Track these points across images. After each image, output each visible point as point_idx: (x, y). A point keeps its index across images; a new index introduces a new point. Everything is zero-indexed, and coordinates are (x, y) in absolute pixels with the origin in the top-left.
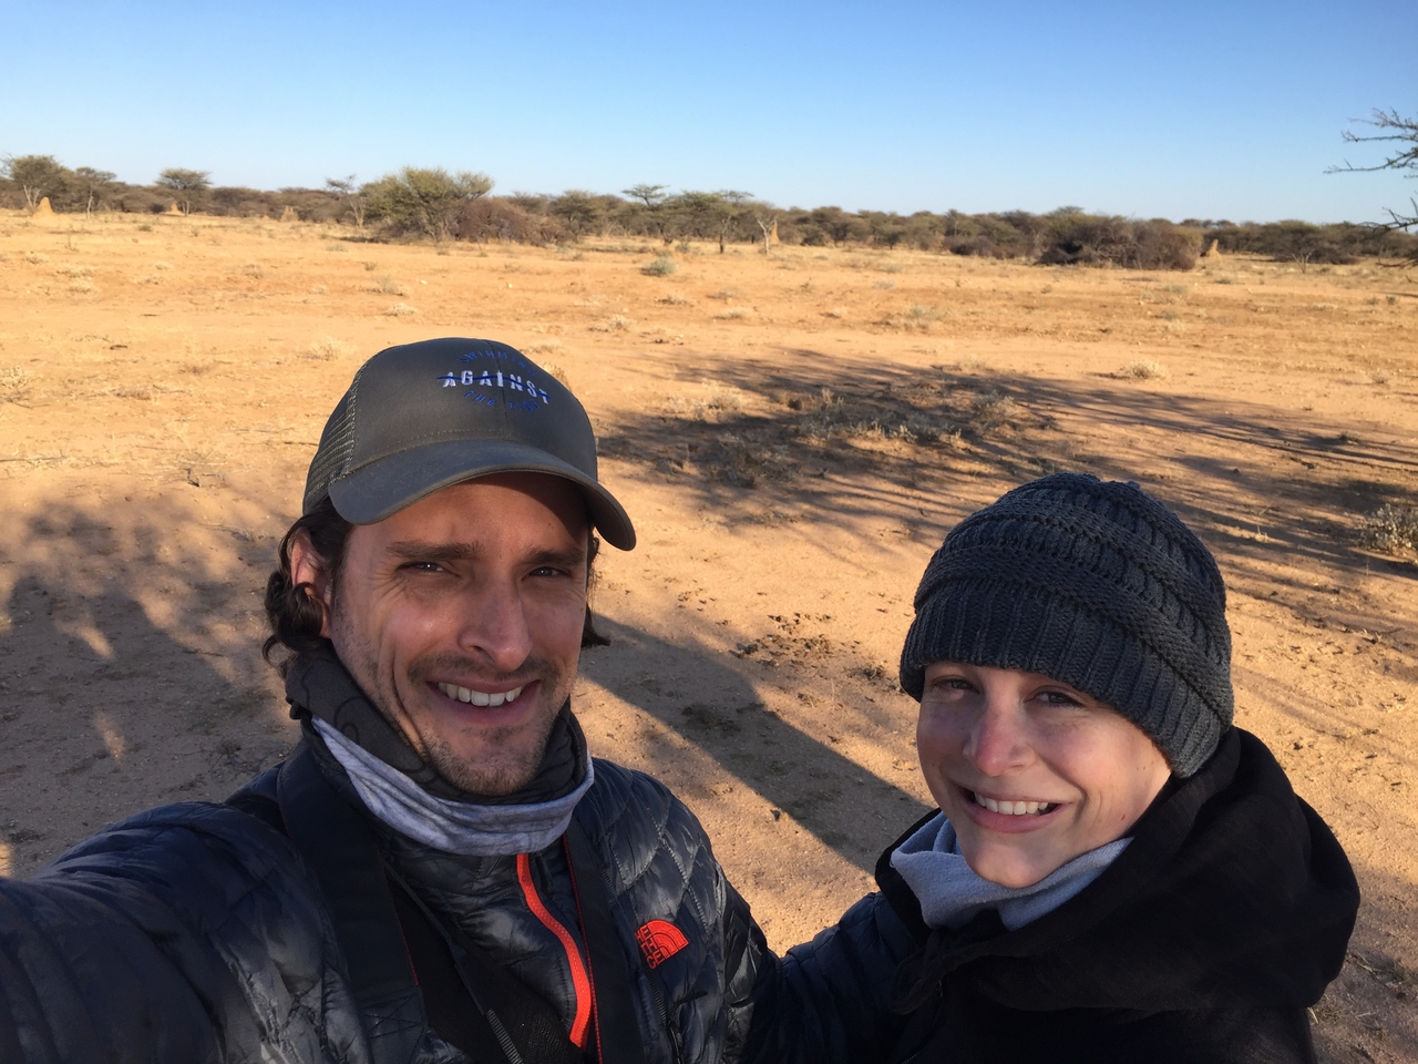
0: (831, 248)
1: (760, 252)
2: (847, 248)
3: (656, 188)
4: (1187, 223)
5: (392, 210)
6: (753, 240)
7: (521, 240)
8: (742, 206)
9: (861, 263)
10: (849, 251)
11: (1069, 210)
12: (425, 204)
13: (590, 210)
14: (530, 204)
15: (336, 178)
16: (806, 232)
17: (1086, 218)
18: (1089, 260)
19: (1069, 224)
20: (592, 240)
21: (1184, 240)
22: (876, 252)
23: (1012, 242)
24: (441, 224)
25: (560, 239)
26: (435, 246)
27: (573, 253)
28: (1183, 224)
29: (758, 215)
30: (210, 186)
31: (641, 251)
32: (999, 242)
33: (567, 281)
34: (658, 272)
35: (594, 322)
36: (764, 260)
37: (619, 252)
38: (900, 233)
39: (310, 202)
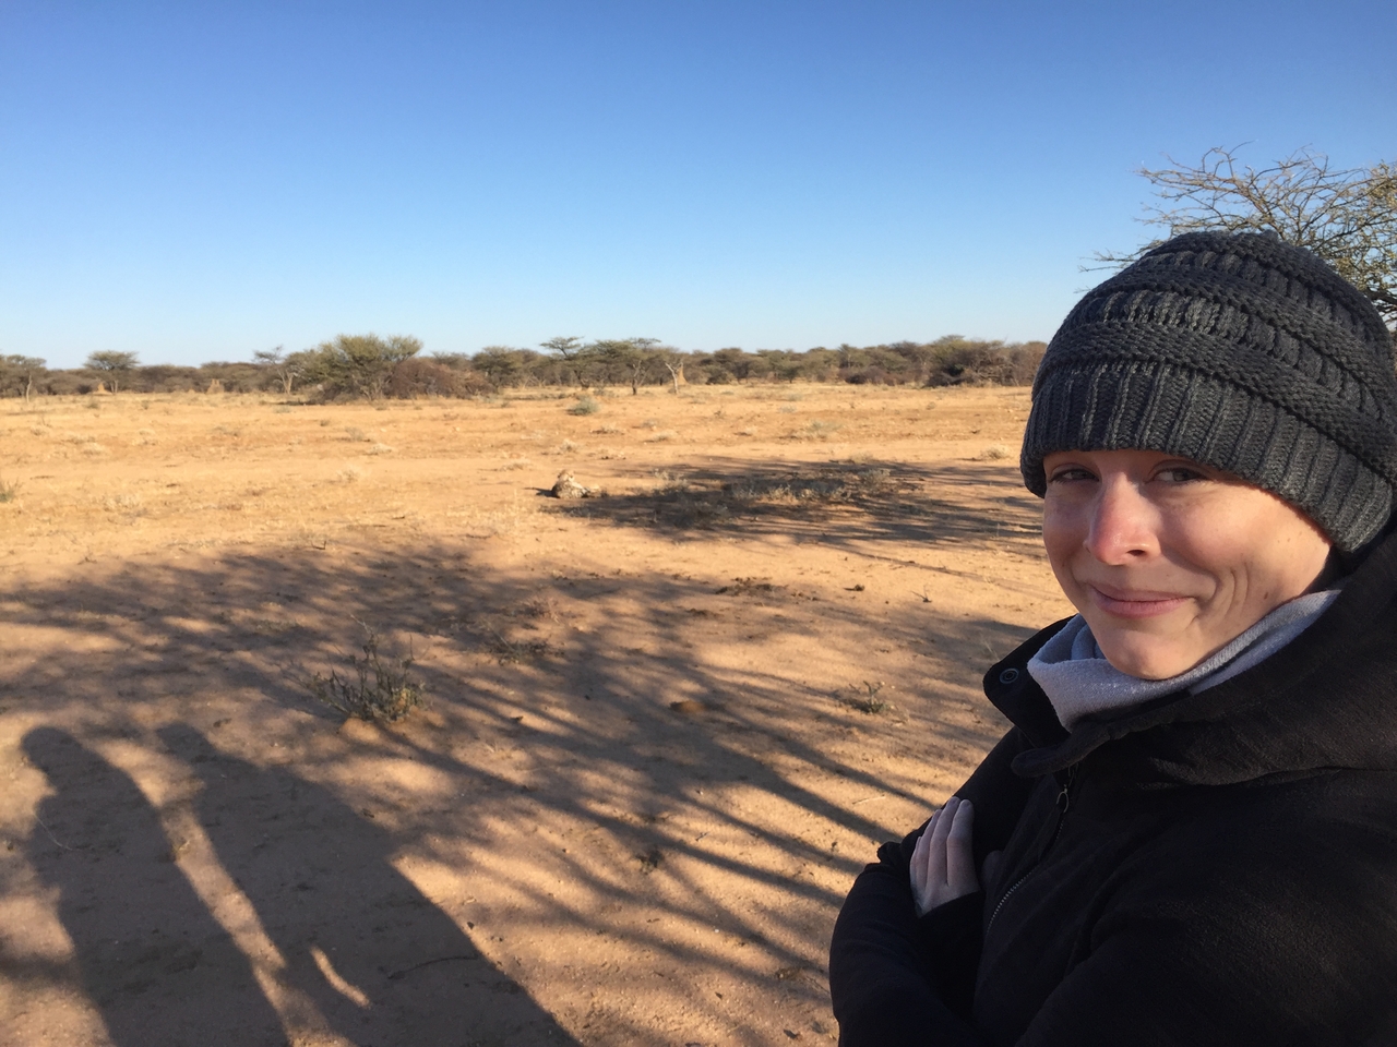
0: (735, 385)
1: (669, 392)
2: (750, 384)
3: (571, 339)
5: (329, 374)
6: (662, 382)
7: (448, 394)
8: (651, 351)
9: (764, 395)
10: (752, 387)
11: (951, 338)
12: (360, 367)
13: (509, 364)
14: (452, 362)
15: (264, 350)
16: (710, 372)
17: (966, 344)
18: (970, 381)
19: (950, 350)
20: (509, 392)
22: (777, 386)
23: (902, 369)
24: (375, 384)
25: (483, 389)
26: (370, 404)
27: (500, 402)
29: (667, 358)
30: (137, 365)
31: (561, 397)
32: (889, 370)
33: (505, 423)
34: (584, 411)
35: (544, 450)
36: (675, 398)
37: (540, 399)
38: (798, 368)
39: (235, 375)
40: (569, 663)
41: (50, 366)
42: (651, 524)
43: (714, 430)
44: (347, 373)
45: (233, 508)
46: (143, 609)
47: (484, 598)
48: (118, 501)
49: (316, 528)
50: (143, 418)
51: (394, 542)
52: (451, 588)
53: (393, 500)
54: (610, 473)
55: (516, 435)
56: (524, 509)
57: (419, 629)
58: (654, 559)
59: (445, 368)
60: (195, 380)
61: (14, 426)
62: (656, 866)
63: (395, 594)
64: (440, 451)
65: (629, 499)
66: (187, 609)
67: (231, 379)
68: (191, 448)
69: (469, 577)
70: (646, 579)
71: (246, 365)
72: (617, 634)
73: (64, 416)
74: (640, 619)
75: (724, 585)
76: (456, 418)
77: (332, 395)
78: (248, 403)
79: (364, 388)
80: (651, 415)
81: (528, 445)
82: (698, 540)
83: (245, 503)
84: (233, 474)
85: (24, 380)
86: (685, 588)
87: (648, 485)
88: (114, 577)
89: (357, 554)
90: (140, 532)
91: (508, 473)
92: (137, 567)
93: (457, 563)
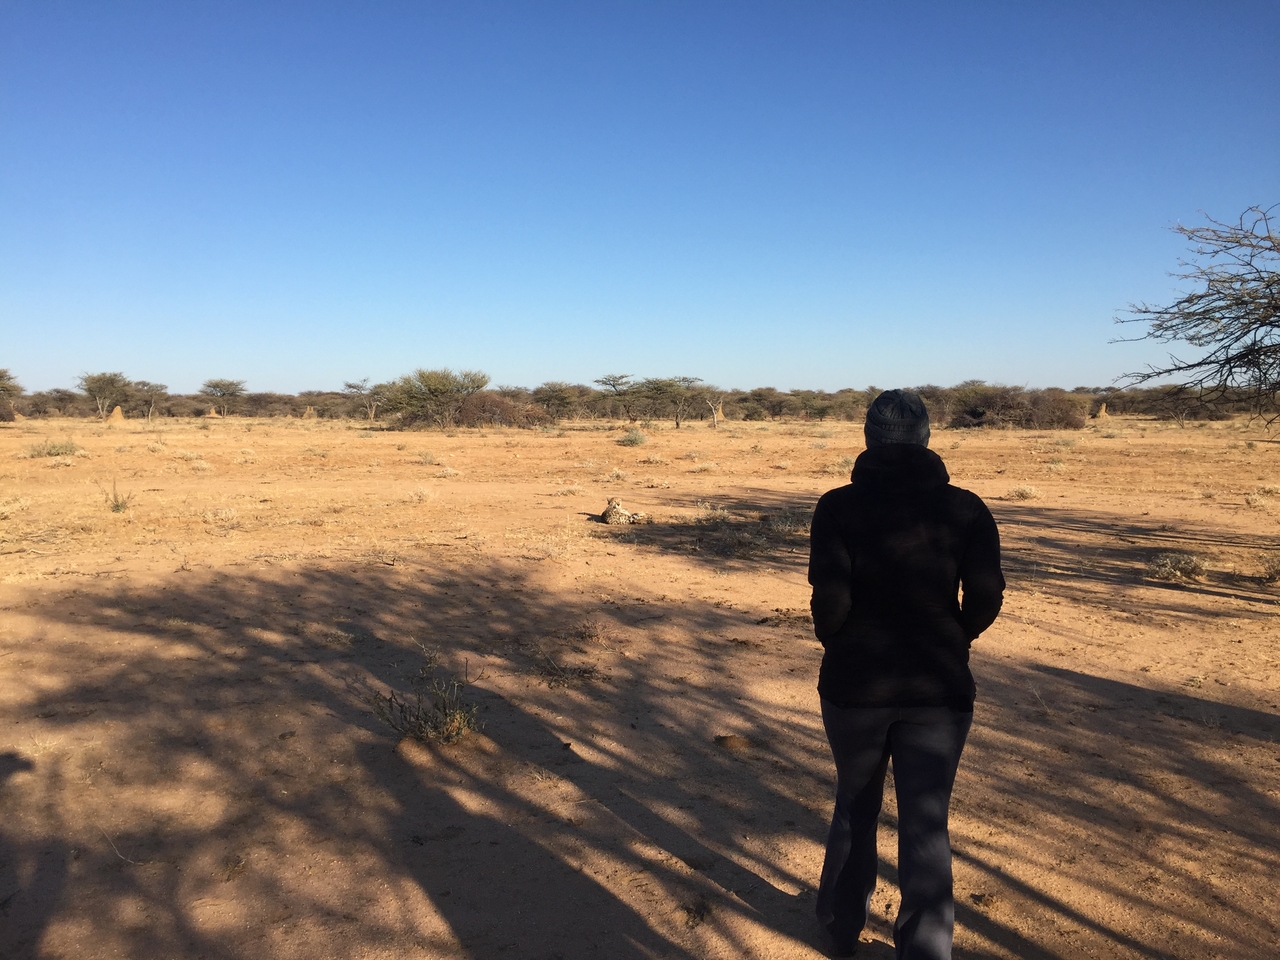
0: (770, 421)
1: (709, 426)
2: (783, 421)
3: (622, 378)
4: (1079, 390)
5: (407, 404)
6: (702, 417)
7: (510, 424)
8: (694, 389)
9: (796, 431)
10: (785, 423)
11: (973, 382)
12: (434, 398)
13: (565, 398)
14: (515, 395)
15: (352, 382)
16: (747, 409)
17: (987, 389)
18: (992, 423)
19: (972, 395)
20: (565, 423)
21: (1073, 404)
22: (808, 423)
24: (447, 414)
25: (541, 420)
26: (442, 432)
27: (557, 432)
28: (1073, 391)
29: (708, 396)
30: (245, 393)
31: (611, 429)
33: (561, 451)
34: (631, 443)
35: (595, 477)
36: (715, 432)
37: (592, 430)
38: (828, 407)
39: (327, 403)
40: (616, 690)
41: (170, 391)
42: (694, 552)
43: (753, 463)
44: (423, 403)
45: (315, 523)
46: (228, 618)
47: (536, 619)
48: (215, 515)
49: (388, 546)
50: (246, 439)
51: (458, 562)
52: (506, 608)
53: (457, 520)
54: (655, 501)
55: (571, 462)
56: (575, 533)
57: (475, 649)
58: (697, 586)
59: (507, 400)
60: (293, 406)
61: (135, 443)
62: (702, 920)
63: (456, 612)
64: (501, 476)
65: (673, 526)
66: (266, 620)
67: (324, 406)
68: (285, 468)
69: (522, 598)
70: (689, 607)
71: (337, 394)
72: (662, 661)
73: (180, 434)
74: (684, 647)
75: (764, 616)
76: (516, 445)
77: (409, 422)
78: (337, 428)
79: (437, 417)
80: (692, 447)
81: (582, 472)
82: (738, 569)
83: (326, 519)
84: (317, 492)
85: (148, 403)
86: (727, 617)
87: (691, 514)
88: (205, 586)
89: (422, 570)
90: (232, 543)
91: (562, 498)
92: (226, 577)
93: (512, 584)
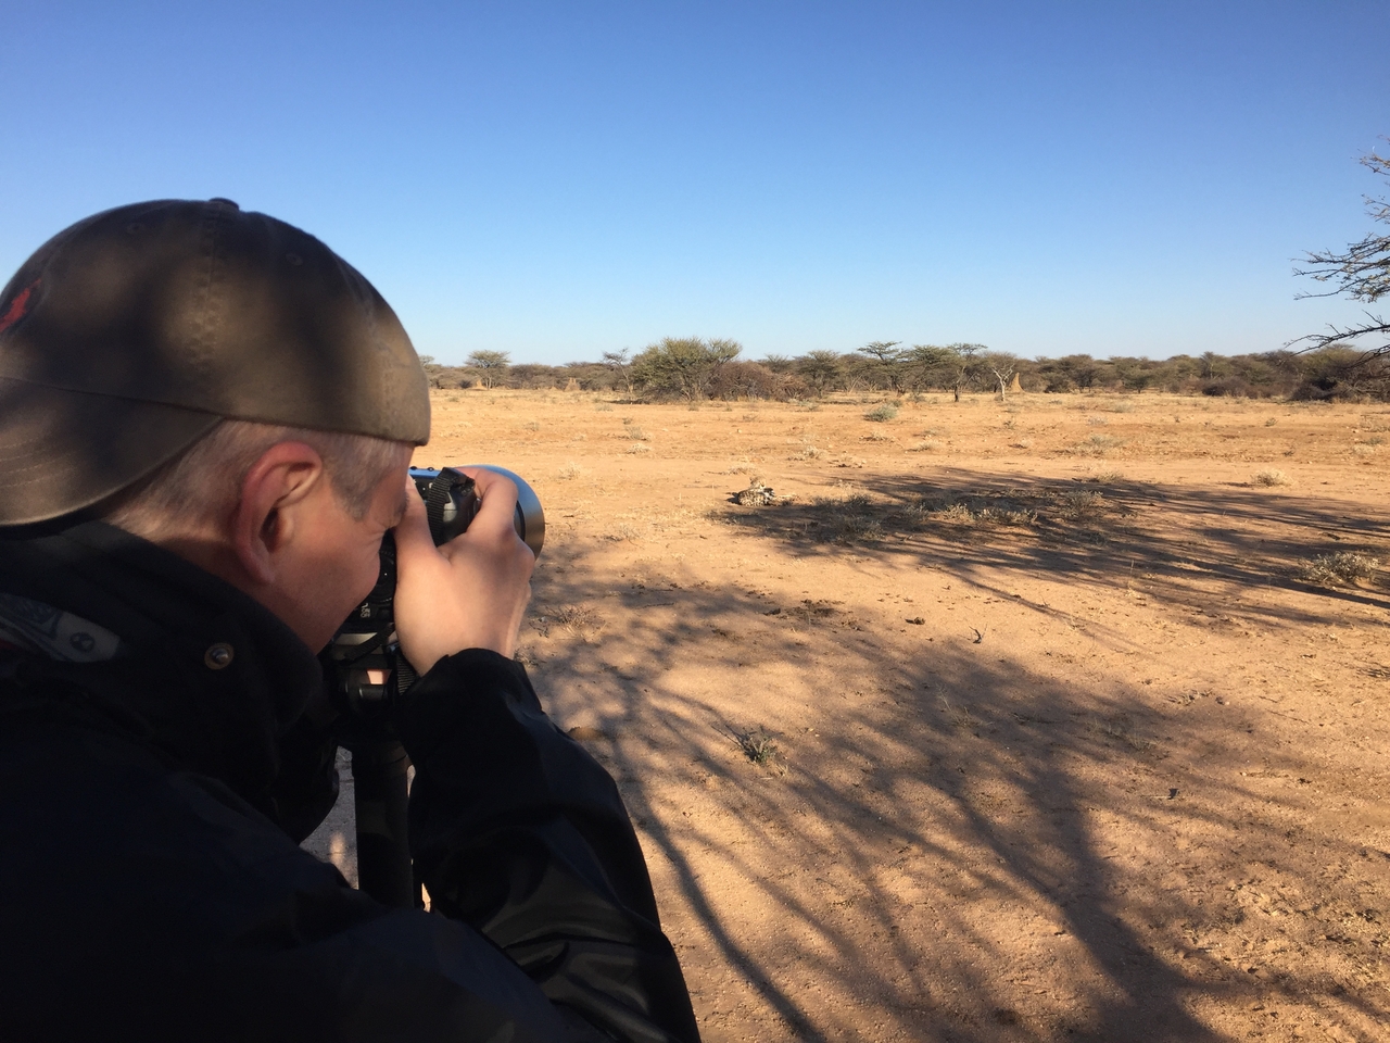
0: (1076, 394)
1: (996, 399)
2: (1092, 393)
3: (890, 344)
5: (654, 375)
7: (767, 397)
8: (976, 357)
9: (1102, 406)
12: (682, 369)
13: (833, 368)
14: (778, 366)
15: (611, 352)
18: (1344, 396)
20: (837, 396)
23: (1268, 381)
24: (695, 386)
26: (689, 404)
27: (812, 405)
29: (993, 365)
30: (510, 364)
32: (1253, 382)
34: (881, 418)
36: (998, 406)
38: (1150, 377)
39: (589, 374)
60: (556, 378)
67: (586, 378)
77: (656, 395)
79: (684, 389)
